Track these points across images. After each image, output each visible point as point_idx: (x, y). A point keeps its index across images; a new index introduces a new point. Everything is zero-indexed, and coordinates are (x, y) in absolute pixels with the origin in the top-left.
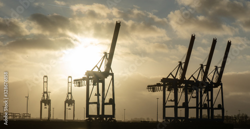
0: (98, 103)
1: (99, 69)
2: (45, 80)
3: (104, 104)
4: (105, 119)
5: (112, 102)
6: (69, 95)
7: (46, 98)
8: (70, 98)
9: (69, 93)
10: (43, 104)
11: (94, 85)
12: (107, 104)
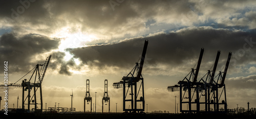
0: (132, 100)
1: (132, 75)
2: (88, 83)
3: (136, 101)
4: (137, 112)
5: (142, 99)
6: (106, 94)
7: (88, 96)
8: (106, 96)
9: (105, 92)
10: (86, 101)
11: (129, 87)
12: (138, 101)
